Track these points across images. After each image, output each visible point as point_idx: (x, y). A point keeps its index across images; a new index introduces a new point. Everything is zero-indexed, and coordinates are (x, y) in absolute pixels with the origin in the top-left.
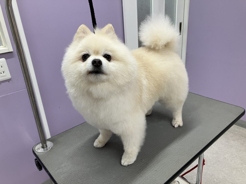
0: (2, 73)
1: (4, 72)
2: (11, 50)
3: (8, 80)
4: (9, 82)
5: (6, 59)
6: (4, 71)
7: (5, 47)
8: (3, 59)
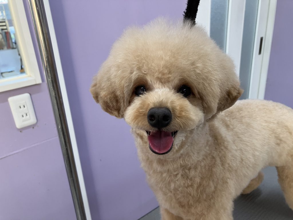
0: (24, 115)
1: (28, 114)
2: (39, 81)
3: (33, 126)
4: (33, 128)
5: (30, 95)
6: (27, 112)
7: (30, 76)
8: (26, 95)
